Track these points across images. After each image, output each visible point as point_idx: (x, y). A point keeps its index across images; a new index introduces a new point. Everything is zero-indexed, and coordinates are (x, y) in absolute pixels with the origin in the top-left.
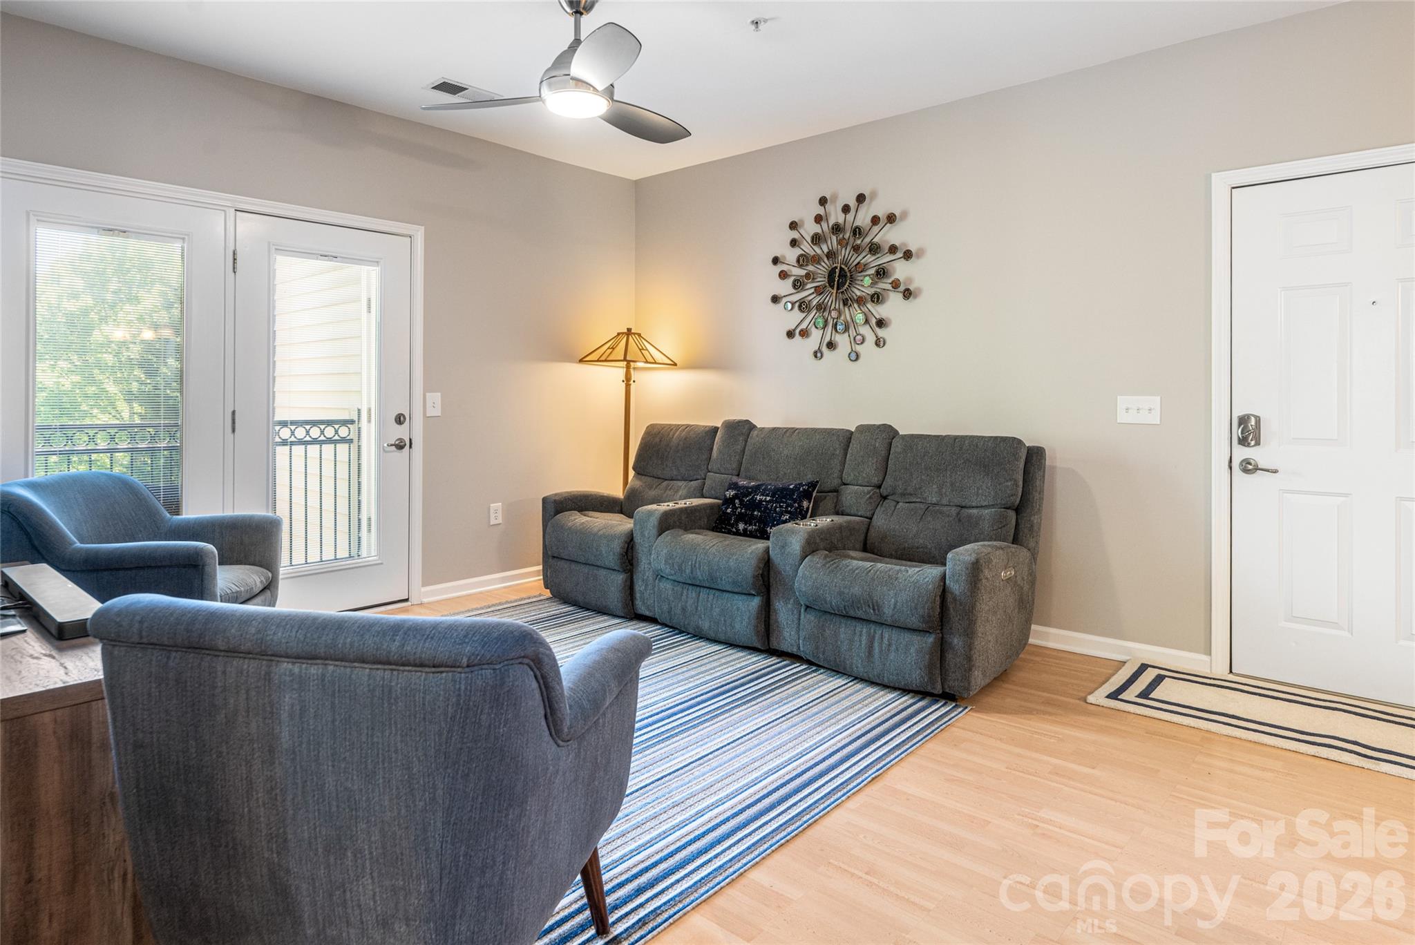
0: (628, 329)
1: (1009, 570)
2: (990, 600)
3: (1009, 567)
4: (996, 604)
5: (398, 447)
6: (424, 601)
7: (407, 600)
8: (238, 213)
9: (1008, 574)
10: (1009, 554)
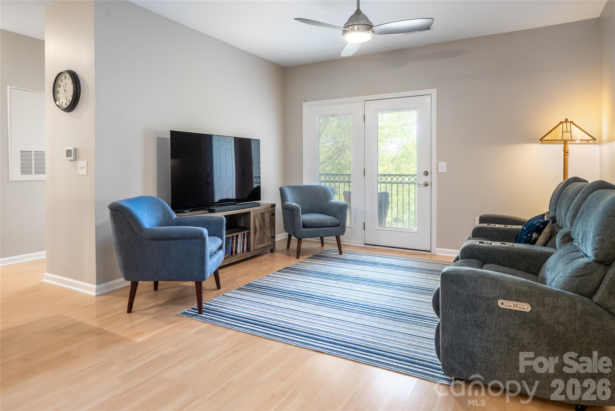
0: (565, 119)
1: (518, 303)
2: (466, 313)
3: (518, 301)
4: (482, 321)
5: (425, 185)
6: (437, 254)
7: (430, 251)
8: (365, 102)
9: (512, 305)
10: (513, 288)
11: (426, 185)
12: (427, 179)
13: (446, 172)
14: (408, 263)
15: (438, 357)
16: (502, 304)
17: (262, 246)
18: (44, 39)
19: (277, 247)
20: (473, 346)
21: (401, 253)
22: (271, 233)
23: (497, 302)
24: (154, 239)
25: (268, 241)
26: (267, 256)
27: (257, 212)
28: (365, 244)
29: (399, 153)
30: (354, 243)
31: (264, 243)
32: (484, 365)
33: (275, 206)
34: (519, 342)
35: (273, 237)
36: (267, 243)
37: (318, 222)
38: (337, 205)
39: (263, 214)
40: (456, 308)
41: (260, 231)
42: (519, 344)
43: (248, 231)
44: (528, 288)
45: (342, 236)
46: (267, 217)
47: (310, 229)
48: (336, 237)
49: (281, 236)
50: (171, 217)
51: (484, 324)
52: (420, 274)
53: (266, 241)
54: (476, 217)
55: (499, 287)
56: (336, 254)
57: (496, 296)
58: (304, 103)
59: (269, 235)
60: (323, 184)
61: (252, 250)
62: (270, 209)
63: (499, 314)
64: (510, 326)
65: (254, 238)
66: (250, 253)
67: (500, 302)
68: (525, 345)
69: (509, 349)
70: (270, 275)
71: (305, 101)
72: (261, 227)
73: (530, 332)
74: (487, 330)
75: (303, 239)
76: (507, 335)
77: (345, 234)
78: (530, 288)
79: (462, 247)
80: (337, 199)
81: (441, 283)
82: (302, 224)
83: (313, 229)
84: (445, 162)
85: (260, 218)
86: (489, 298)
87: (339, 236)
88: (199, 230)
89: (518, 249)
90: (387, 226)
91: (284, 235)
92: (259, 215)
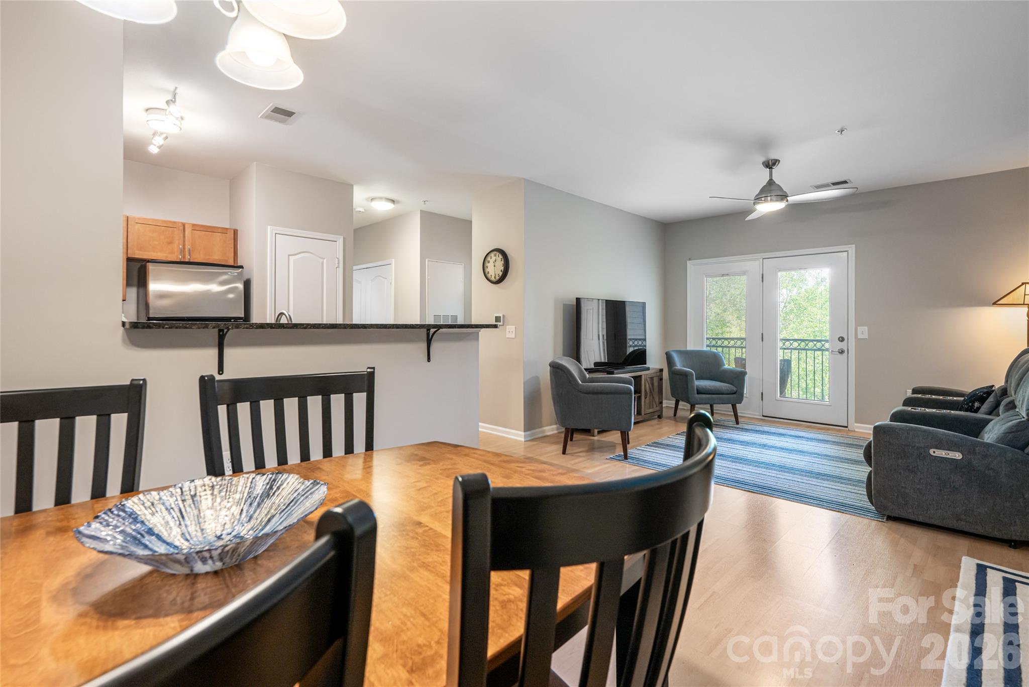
1: (949, 452)
2: (898, 459)
3: (949, 450)
4: (914, 466)
5: (839, 352)
6: (856, 430)
7: (847, 427)
8: (764, 260)
9: (944, 454)
10: (944, 439)
11: (841, 352)
12: (843, 345)
13: (867, 338)
14: (821, 437)
15: (870, 501)
16: (934, 452)
17: (651, 410)
18: (472, 219)
19: (665, 413)
20: (905, 487)
21: (808, 427)
22: (659, 399)
23: (929, 451)
24: (588, 393)
25: (657, 407)
26: (655, 422)
27: (648, 377)
28: (763, 416)
29: (785, 309)
30: (748, 414)
31: (653, 408)
32: (916, 503)
33: (662, 371)
34: (950, 484)
35: (661, 403)
36: (656, 409)
37: (712, 388)
38: (731, 372)
39: (652, 378)
40: (888, 455)
41: (650, 396)
42: (950, 486)
43: (639, 395)
44: (959, 440)
45: (739, 404)
46: (656, 380)
47: (704, 396)
48: (732, 405)
49: (668, 403)
50: (585, 376)
51: (916, 469)
52: (837, 446)
53: (655, 406)
54: (908, 390)
55: (930, 438)
56: (732, 423)
57: (928, 446)
58: (688, 262)
59: (657, 400)
60: (714, 350)
61: (643, 414)
62: (658, 374)
63: (931, 461)
64: (942, 471)
65: (645, 402)
66: (641, 416)
67: (931, 451)
68: (956, 486)
69: (941, 490)
70: (670, 436)
71: (690, 259)
72: (651, 392)
73: (961, 476)
74: (919, 474)
75: (696, 406)
76: (939, 479)
77: (743, 403)
78: (961, 439)
79: (892, 412)
80: (729, 364)
81: (873, 437)
82: (696, 389)
83: (707, 396)
84: (867, 327)
85: (649, 382)
86: (921, 447)
87: (735, 405)
88: (627, 387)
89: (955, 415)
90: (787, 396)
91: (672, 403)
92: (649, 379)
